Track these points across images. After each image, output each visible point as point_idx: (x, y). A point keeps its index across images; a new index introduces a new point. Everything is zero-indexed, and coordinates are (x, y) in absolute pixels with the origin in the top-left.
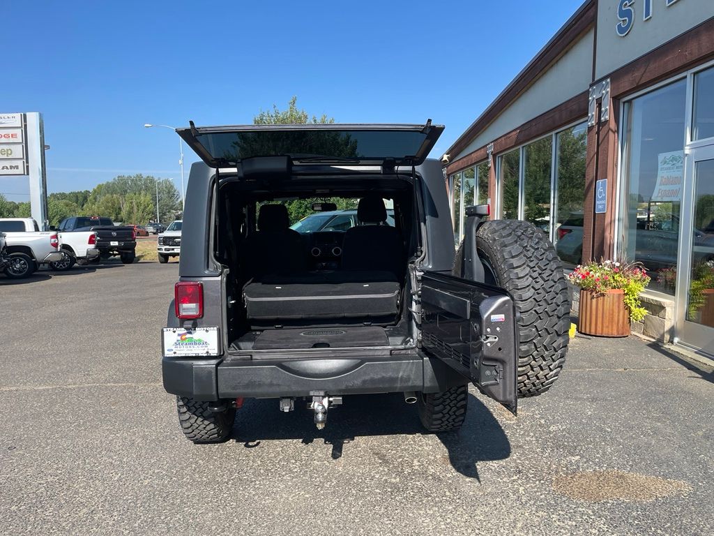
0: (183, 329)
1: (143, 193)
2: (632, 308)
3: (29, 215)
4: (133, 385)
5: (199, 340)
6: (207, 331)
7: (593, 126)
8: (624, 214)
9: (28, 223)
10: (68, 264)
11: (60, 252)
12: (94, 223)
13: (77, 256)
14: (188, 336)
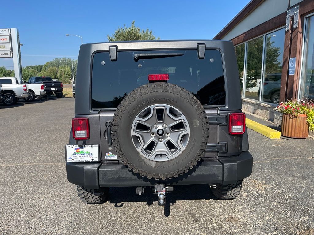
0: (77, 146)
1: (66, 66)
2: (311, 124)
3: (14, 76)
4: (57, 164)
5: (87, 152)
6: (92, 147)
7: (288, 31)
8: (304, 76)
9: (13, 80)
10: (32, 98)
11: (28, 93)
12: (43, 79)
13: (36, 95)
14: (81, 150)
